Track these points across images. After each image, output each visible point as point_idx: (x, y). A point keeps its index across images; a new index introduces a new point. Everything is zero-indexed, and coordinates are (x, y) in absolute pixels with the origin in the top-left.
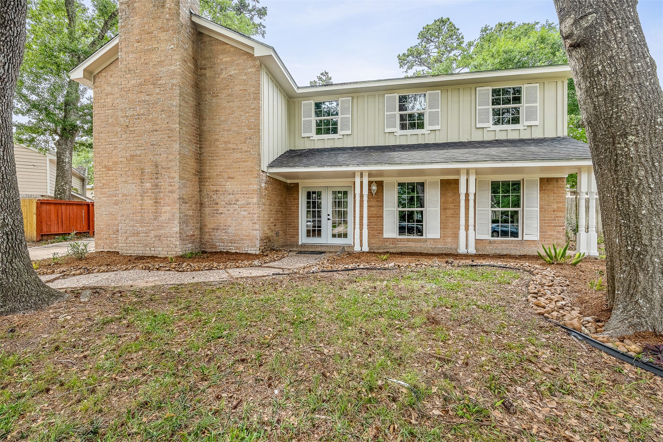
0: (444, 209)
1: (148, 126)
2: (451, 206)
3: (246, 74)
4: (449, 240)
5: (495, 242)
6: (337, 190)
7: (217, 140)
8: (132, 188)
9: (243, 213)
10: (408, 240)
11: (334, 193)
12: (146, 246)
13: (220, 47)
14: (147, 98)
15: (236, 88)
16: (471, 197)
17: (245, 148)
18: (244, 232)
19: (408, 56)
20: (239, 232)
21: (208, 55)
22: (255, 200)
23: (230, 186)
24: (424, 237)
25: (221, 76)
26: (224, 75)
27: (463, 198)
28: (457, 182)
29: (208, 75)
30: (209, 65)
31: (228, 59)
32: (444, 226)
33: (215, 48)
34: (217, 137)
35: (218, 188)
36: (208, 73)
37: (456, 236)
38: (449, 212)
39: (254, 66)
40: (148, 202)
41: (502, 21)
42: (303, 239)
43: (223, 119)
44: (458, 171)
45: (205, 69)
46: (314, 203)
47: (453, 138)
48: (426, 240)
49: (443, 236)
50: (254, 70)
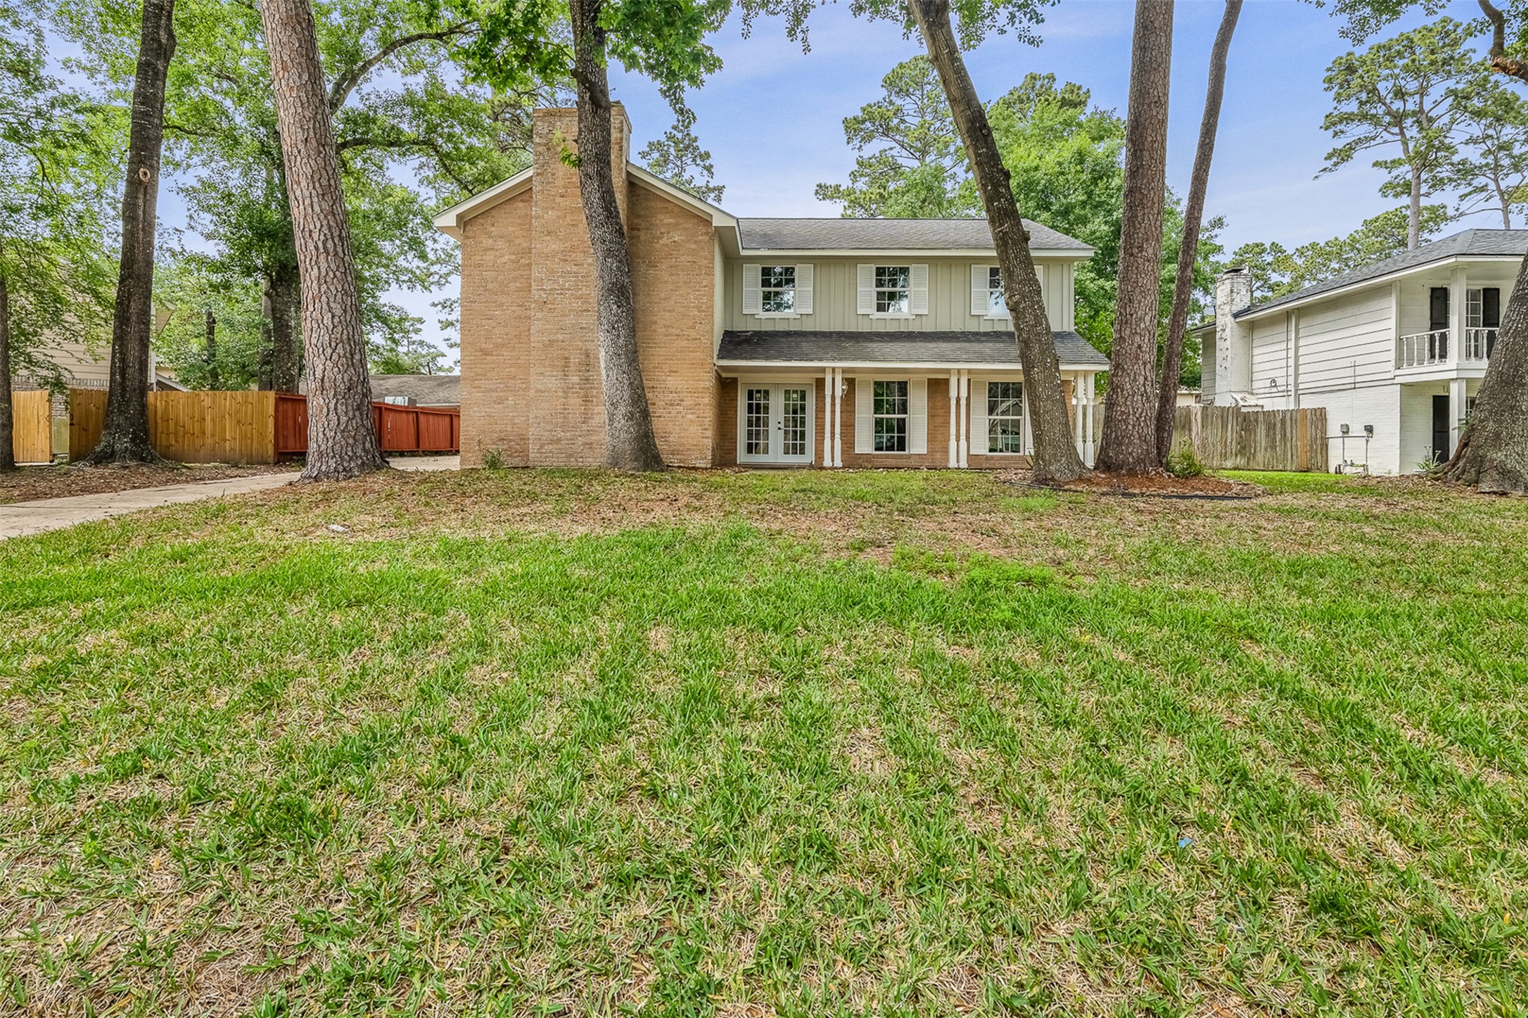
0: (932, 416)
1: (576, 305)
2: (941, 412)
3: (695, 242)
4: (938, 455)
5: (992, 457)
6: (792, 389)
7: (655, 323)
8: (552, 382)
9: (690, 416)
10: (887, 457)
11: (787, 392)
12: (571, 456)
13: (660, 205)
14: (575, 269)
15: (682, 258)
16: (963, 402)
17: (693, 334)
18: (690, 441)
19: (863, 122)
20: (684, 441)
21: (642, 213)
22: (706, 400)
23: (672, 382)
24: (906, 452)
25: (661, 242)
26: (664, 241)
27: (953, 402)
28: (947, 382)
29: (642, 238)
30: (643, 225)
31: (671, 221)
32: (931, 438)
33: (653, 204)
34: (655, 318)
35: (656, 384)
36: (643, 236)
37: (946, 451)
38: (939, 420)
39: (707, 234)
40: (575, 401)
41: (1037, 72)
42: (742, 456)
43: (663, 295)
44: (948, 371)
45: (639, 230)
46: (758, 405)
47: (943, 327)
48: (910, 456)
49: (931, 451)
50: (707, 238)
